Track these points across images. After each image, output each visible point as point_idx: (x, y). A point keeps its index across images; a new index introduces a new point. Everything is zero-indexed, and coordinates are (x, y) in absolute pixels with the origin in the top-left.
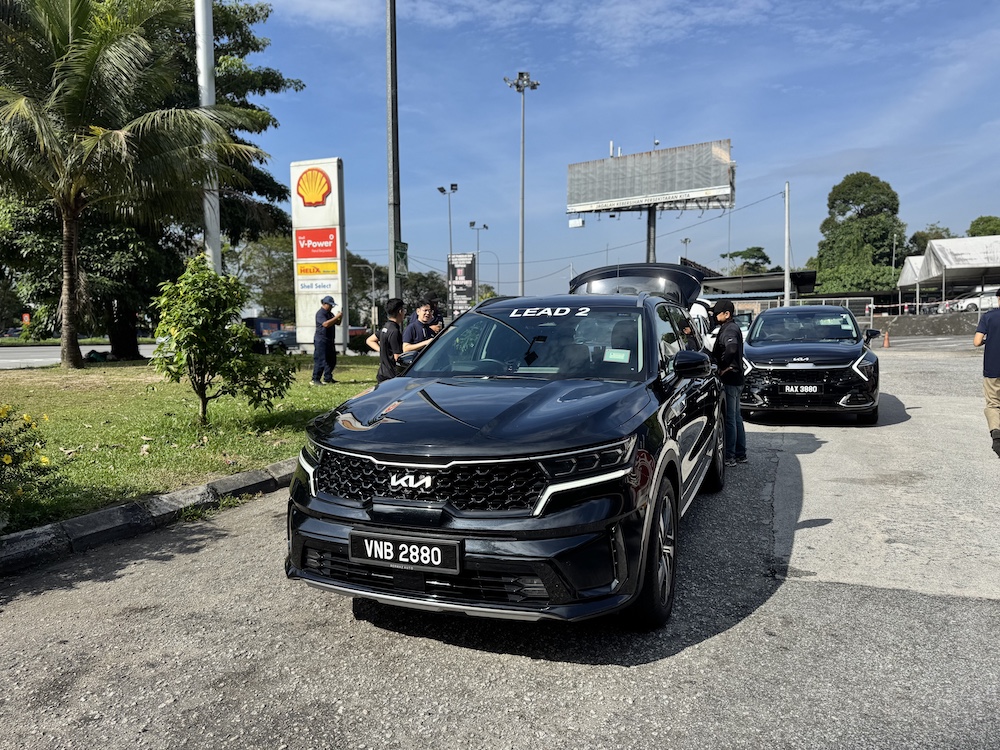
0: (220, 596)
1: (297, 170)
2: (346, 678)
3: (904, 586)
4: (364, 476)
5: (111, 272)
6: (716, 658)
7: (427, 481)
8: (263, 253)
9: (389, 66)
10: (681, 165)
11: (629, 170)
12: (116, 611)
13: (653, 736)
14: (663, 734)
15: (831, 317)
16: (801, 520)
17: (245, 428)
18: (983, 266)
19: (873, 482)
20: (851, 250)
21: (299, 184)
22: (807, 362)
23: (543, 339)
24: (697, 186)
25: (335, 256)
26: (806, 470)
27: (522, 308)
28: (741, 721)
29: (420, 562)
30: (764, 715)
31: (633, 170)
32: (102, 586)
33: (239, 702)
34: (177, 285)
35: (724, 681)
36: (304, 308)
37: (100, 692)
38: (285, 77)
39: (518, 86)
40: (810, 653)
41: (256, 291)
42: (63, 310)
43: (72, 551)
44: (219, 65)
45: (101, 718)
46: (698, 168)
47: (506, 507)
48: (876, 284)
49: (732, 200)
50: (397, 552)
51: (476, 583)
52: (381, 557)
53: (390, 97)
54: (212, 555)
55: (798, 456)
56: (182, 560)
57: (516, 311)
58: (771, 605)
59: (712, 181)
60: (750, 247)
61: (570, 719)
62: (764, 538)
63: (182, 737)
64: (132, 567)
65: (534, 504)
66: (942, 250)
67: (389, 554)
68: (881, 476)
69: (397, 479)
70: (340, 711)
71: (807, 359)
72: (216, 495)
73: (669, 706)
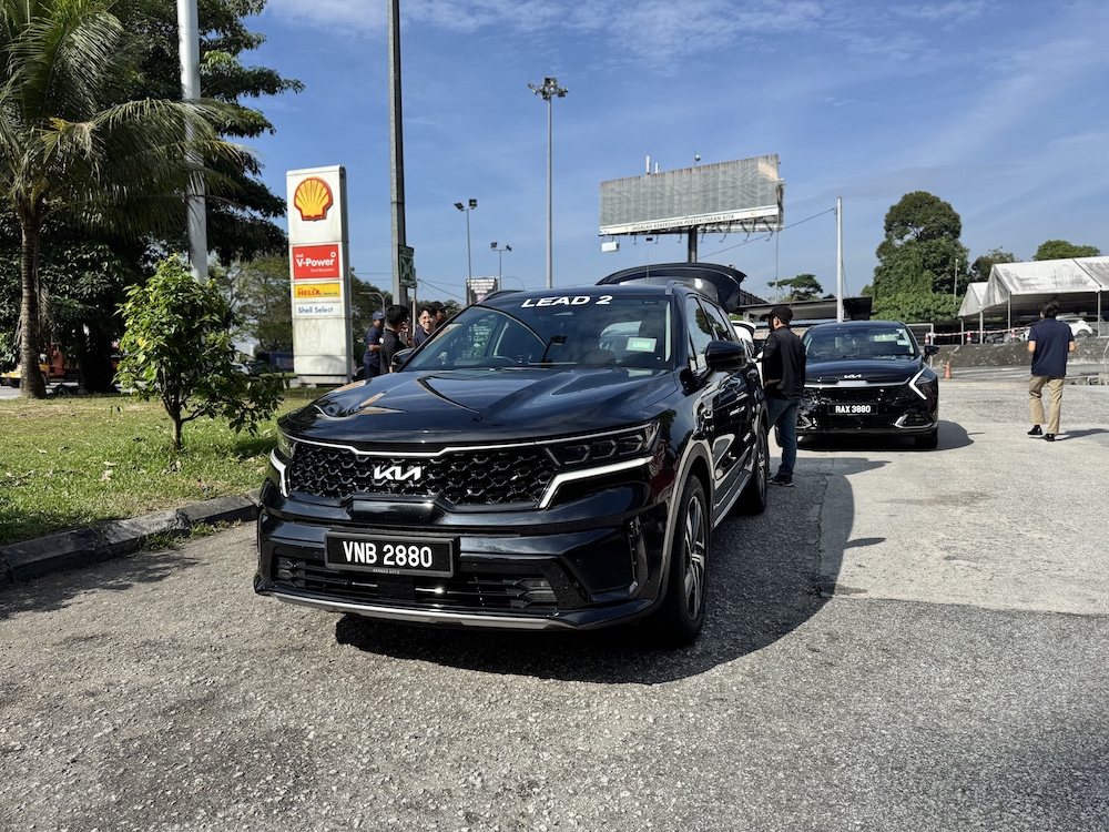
0: (181, 624)
1: (294, 179)
2: (321, 702)
3: (964, 602)
4: (342, 471)
5: (81, 294)
6: (751, 674)
7: (417, 472)
8: (259, 279)
9: (392, 47)
10: (724, 182)
11: (668, 188)
12: (57, 641)
13: (675, 755)
14: (688, 753)
15: (886, 333)
16: (851, 539)
17: (225, 454)
18: (1051, 291)
19: (930, 503)
20: (910, 276)
21: (296, 196)
22: (859, 379)
23: (563, 340)
24: (742, 206)
25: (336, 275)
26: (857, 492)
27: (535, 298)
28: (775, 737)
29: (407, 566)
30: (804, 730)
31: (672, 188)
32: (43, 618)
33: (192, 730)
34: (146, 290)
35: (759, 698)
36: (303, 335)
37: (25, 722)
38: (282, 78)
39: (544, 93)
40: (858, 668)
41: (251, 322)
42: (22, 333)
43: (12, 581)
44: (205, 61)
45: (23, 749)
46: (743, 186)
47: (507, 500)
48: (937, 313)
49: (781, 222)
50: (381, 554)
51: (473, 588)
52: (363, 561)
53: (392, 81)
54: (176, 584)
55: (846, 476)
56: (141, 589)
57: (529, 301)
58: (814, 622)
59: (758, 201)
60: (800, 275)
61: (581, 739)
62: (809, 557)
63: (119, 766)
64: (81, 596)
65: (540, 496)
66: (1007, 274)
67: (371, 557)
68: (940, 496)
69: (381, 472)
70: (311, 736)
71: (860, 376)
72: (187, 522)
73: (695, 724)
